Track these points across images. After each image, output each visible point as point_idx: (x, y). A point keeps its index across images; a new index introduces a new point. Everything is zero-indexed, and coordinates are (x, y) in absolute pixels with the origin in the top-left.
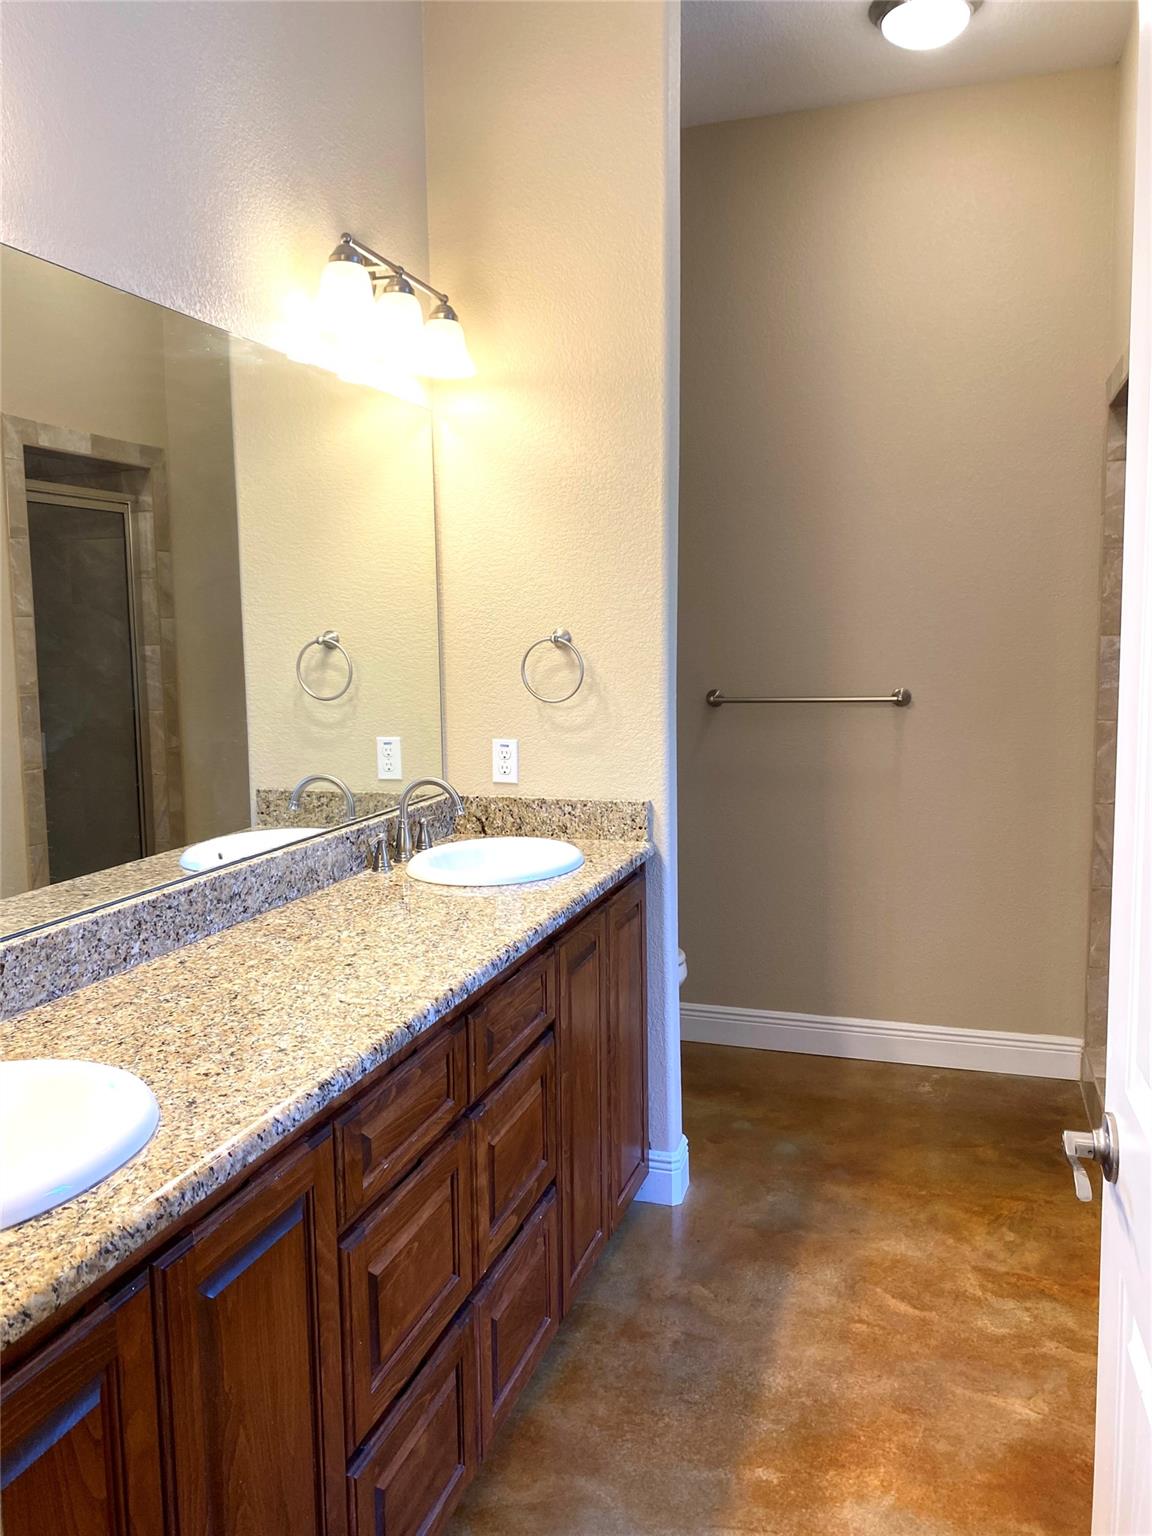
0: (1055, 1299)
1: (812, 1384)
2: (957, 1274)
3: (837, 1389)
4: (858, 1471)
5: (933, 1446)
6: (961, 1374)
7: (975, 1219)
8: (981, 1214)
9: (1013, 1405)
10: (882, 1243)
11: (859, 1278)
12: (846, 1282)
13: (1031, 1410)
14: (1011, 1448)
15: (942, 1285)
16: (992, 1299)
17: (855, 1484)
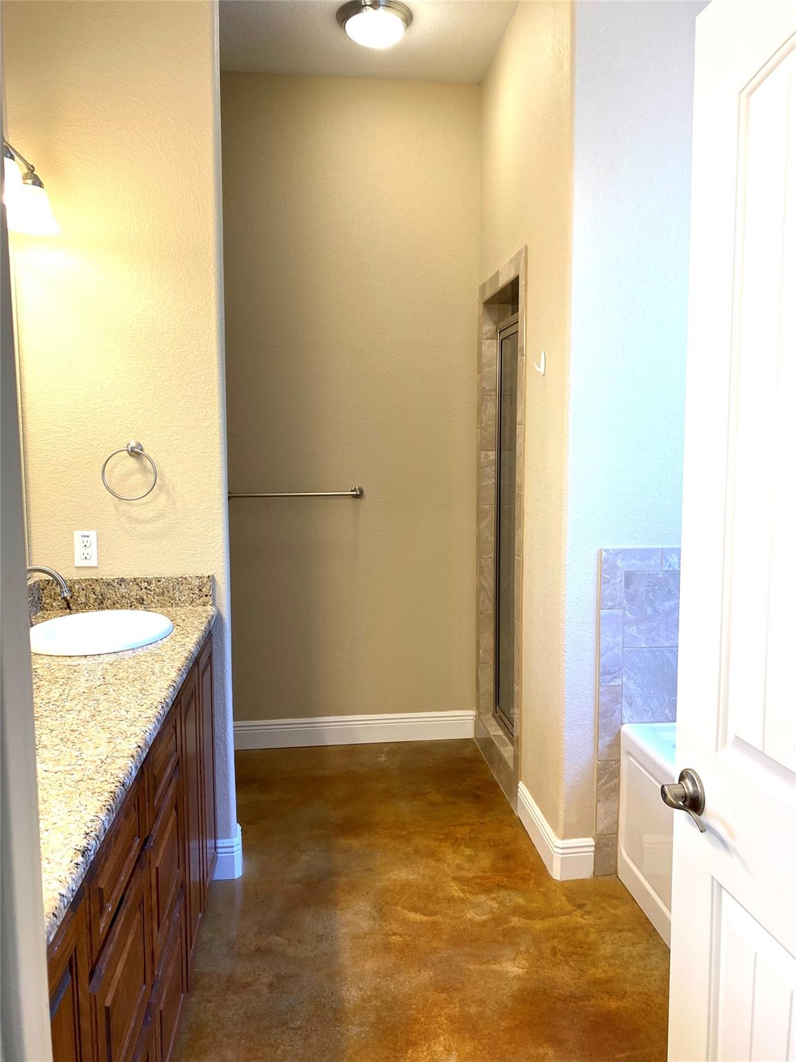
0: (507, 888)
1: (376, 989)
2: (444, 885)
3: (395, 988)
4: (427, 1044)
5: (468, 1011)
6: (470, 954)
7: (442, 844)
8: (444, 840)
9: (507, 967)
10: (391, 874)
11: (383, 903)
12: (375, 908)
13: (518, 967)
14: (514, 997)
15: (437, 895)
16: (472, 898)
17: (427, 1054)
